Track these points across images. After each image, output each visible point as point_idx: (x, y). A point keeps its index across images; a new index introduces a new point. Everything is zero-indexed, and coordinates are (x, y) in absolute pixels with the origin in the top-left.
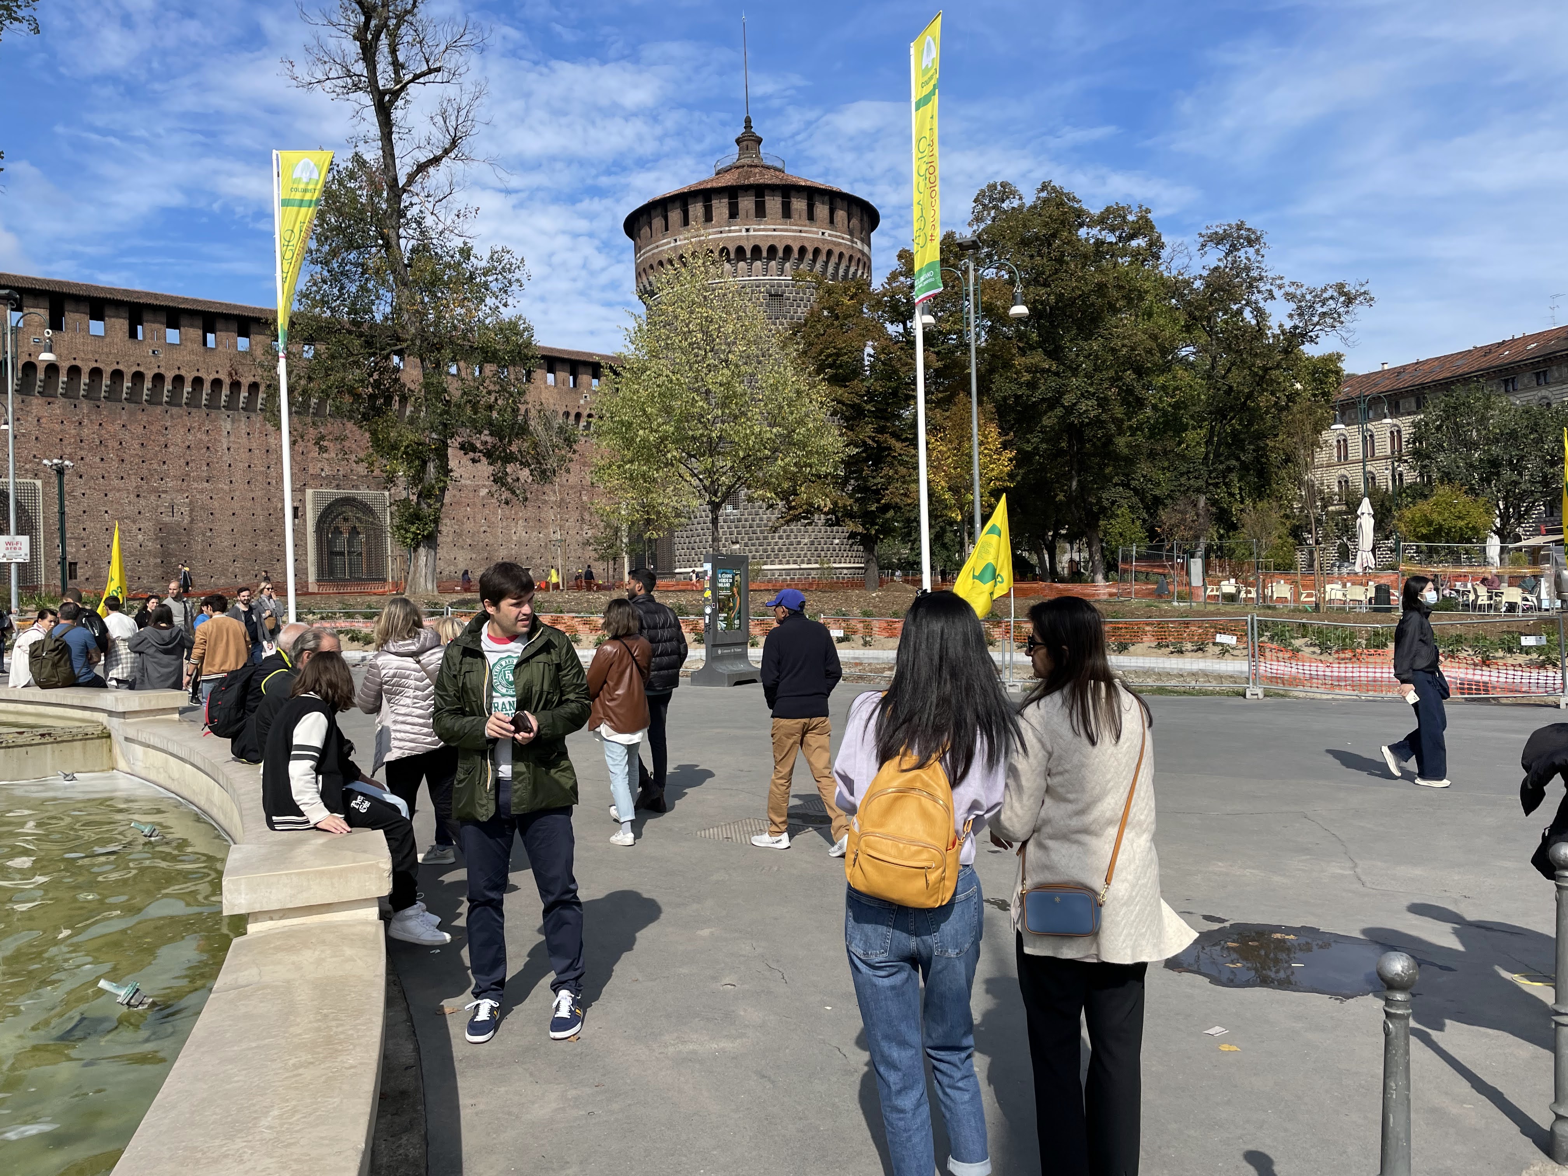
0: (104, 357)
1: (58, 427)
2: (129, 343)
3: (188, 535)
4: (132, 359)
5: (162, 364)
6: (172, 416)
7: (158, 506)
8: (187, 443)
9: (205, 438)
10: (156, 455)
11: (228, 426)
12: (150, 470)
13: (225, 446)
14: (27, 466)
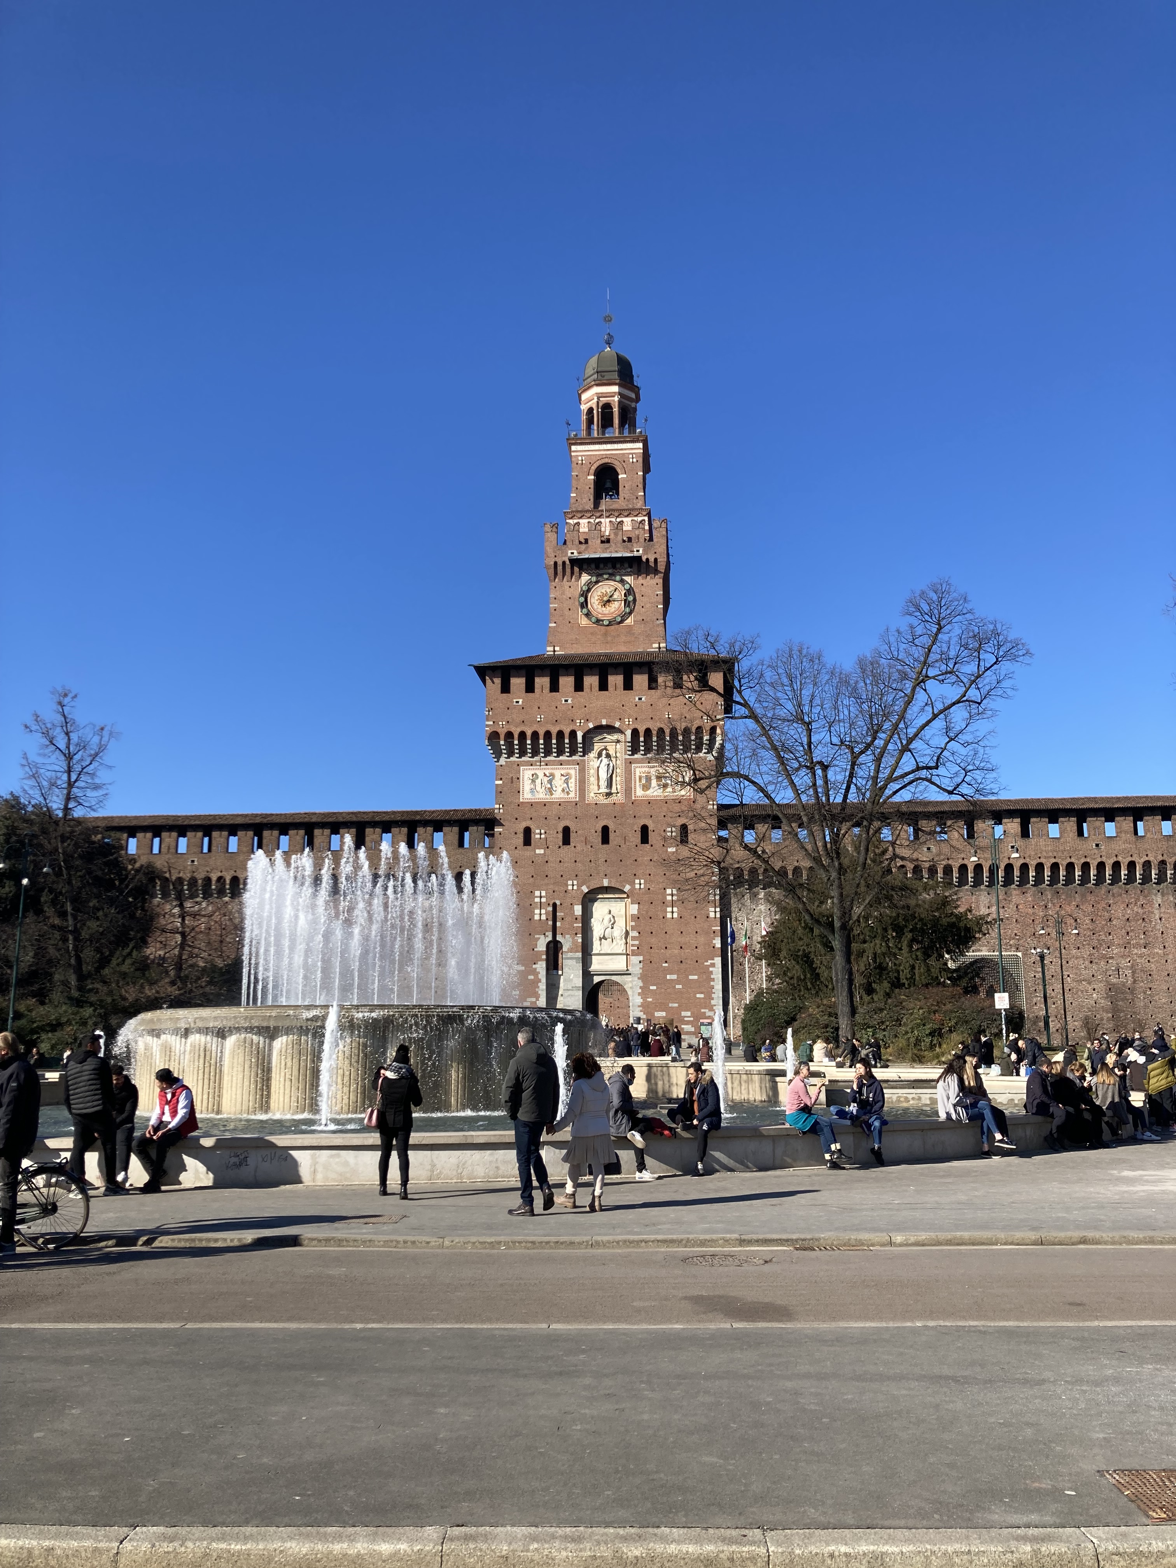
0: (1060, 854)
1: (1031, 911)
2: (1078, 841)
3: (1132, 993)
4: (1081, 852)
5: (1104, 854)
6: (1113, 895)
7: (1107, 970)
8: (1127, 917)
9: (1140, 911)
10: (1103, 928)
11: (1158, 899)
12: (1098, 940)
13: (1157, 917)
14: (1011, 942)
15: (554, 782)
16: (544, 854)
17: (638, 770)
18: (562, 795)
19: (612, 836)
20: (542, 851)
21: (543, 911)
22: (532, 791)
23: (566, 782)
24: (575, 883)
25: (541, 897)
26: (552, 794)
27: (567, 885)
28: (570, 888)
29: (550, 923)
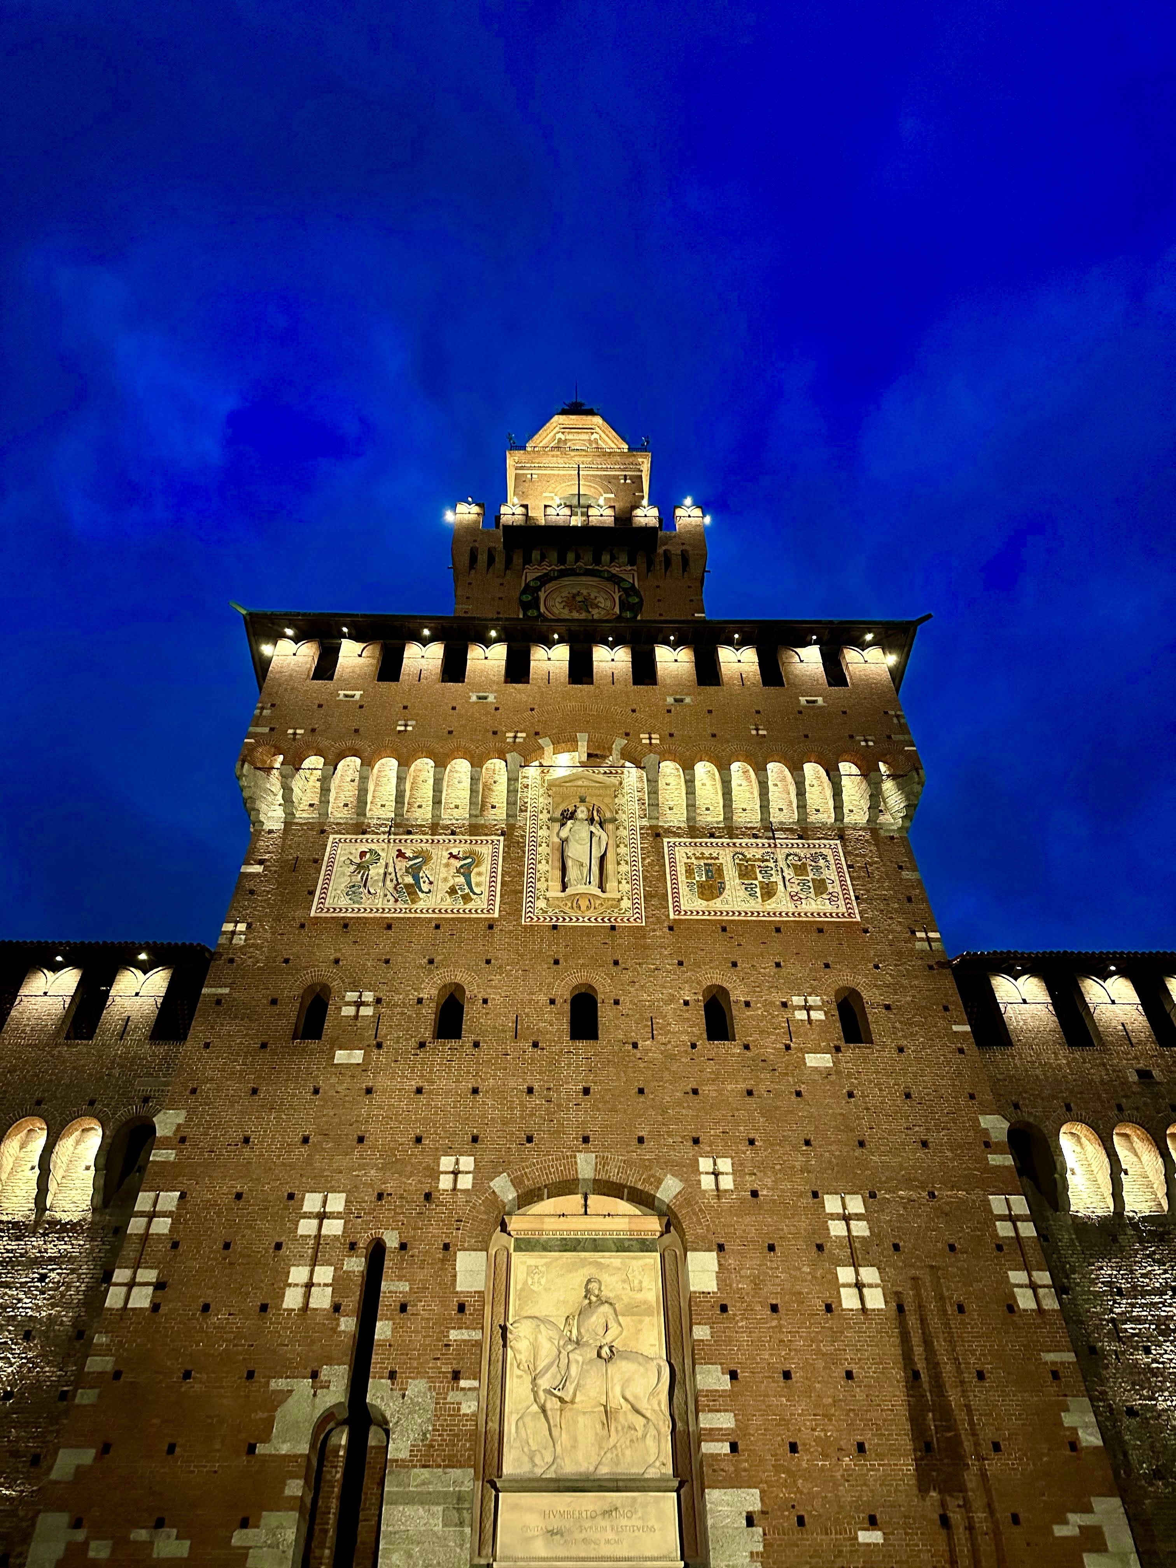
15: (426, 872)
16: (363, 1067)
17: (680, 854)
18: (448, 903)
19: (605, 1015)
20: (357, 1056)
21: (324, 1274)
22: (352, 891)
23: (465, 872)
24: (467, 1163)
25: (322, 1216)
26: (413, 902)
27: (435, 1174)
28: (445, 1182)
29: (348, 1324)
